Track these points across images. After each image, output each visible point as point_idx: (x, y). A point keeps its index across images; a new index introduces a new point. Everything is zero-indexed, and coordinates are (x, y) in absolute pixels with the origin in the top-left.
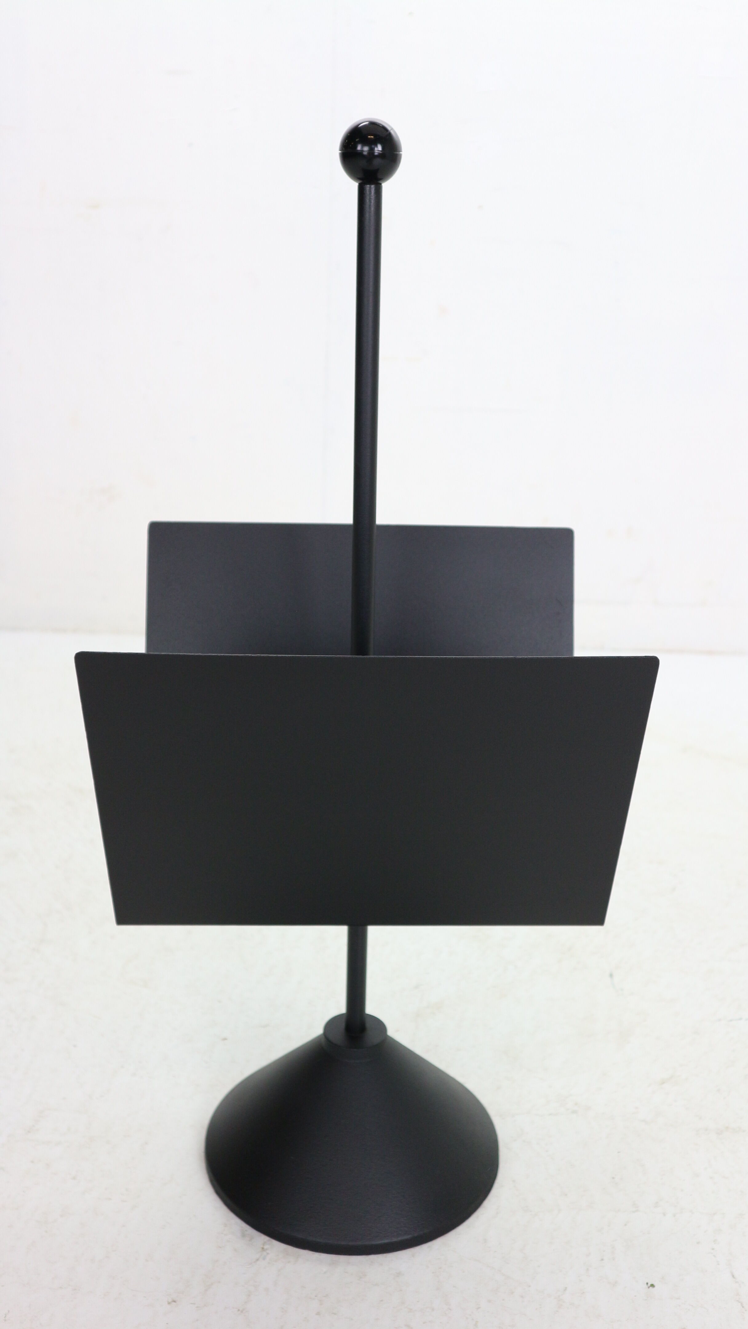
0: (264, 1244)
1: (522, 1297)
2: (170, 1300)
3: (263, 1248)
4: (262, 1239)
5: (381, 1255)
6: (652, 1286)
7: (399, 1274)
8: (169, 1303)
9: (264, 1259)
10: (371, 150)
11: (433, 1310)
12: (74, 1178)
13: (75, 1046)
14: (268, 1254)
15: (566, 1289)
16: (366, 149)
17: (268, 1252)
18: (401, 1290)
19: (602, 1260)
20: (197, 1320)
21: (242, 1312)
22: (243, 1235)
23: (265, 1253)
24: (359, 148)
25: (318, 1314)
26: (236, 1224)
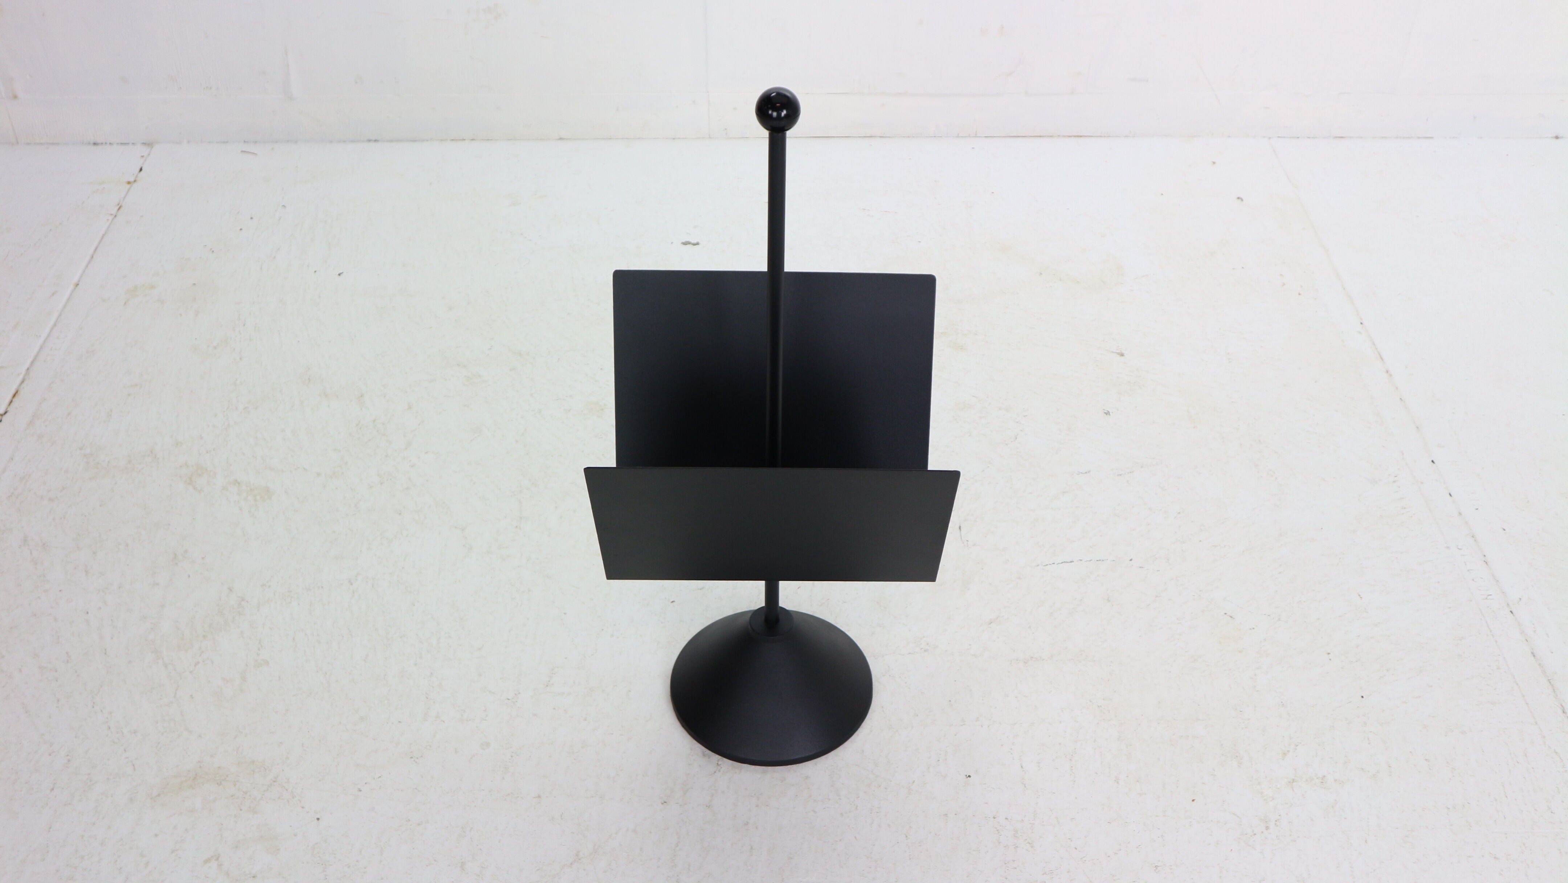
0: (718, 761)
1: (886, 788)
2: (663, 802)
3: (718, 764)
4: (716, 757)
5: (794, 765)
6: (969, 776)
7: (807, 777)
8: (662, 804)
9: (719, 771)
10: (779, 115)
11: (829, 800)
12: (585, 720)
13: (565, 614)
14: (721, 768)
15: (914, 782)
16: (775, 114)
17: (721, 766)
18: (809, 788)
19: (939, 760)
20: (682, 814)
21: (709, 807)
22: (704, 755)
23: (719, 767)
24: (770, 112)
25: (757, 806)
26: (698, 748)
